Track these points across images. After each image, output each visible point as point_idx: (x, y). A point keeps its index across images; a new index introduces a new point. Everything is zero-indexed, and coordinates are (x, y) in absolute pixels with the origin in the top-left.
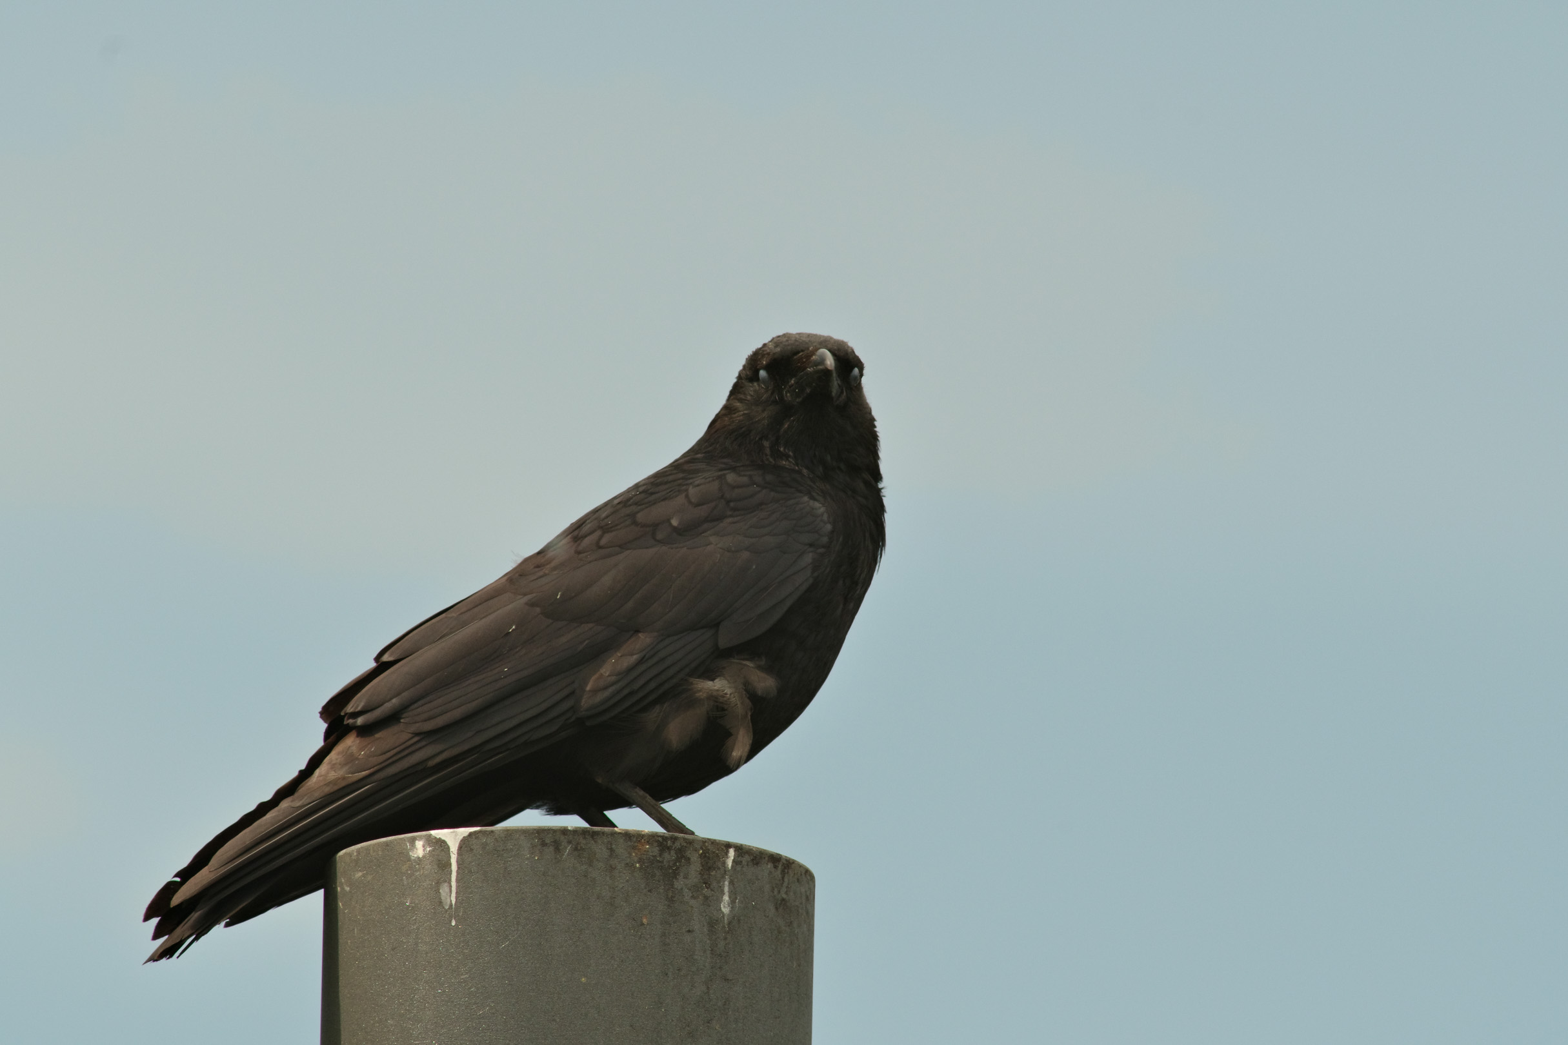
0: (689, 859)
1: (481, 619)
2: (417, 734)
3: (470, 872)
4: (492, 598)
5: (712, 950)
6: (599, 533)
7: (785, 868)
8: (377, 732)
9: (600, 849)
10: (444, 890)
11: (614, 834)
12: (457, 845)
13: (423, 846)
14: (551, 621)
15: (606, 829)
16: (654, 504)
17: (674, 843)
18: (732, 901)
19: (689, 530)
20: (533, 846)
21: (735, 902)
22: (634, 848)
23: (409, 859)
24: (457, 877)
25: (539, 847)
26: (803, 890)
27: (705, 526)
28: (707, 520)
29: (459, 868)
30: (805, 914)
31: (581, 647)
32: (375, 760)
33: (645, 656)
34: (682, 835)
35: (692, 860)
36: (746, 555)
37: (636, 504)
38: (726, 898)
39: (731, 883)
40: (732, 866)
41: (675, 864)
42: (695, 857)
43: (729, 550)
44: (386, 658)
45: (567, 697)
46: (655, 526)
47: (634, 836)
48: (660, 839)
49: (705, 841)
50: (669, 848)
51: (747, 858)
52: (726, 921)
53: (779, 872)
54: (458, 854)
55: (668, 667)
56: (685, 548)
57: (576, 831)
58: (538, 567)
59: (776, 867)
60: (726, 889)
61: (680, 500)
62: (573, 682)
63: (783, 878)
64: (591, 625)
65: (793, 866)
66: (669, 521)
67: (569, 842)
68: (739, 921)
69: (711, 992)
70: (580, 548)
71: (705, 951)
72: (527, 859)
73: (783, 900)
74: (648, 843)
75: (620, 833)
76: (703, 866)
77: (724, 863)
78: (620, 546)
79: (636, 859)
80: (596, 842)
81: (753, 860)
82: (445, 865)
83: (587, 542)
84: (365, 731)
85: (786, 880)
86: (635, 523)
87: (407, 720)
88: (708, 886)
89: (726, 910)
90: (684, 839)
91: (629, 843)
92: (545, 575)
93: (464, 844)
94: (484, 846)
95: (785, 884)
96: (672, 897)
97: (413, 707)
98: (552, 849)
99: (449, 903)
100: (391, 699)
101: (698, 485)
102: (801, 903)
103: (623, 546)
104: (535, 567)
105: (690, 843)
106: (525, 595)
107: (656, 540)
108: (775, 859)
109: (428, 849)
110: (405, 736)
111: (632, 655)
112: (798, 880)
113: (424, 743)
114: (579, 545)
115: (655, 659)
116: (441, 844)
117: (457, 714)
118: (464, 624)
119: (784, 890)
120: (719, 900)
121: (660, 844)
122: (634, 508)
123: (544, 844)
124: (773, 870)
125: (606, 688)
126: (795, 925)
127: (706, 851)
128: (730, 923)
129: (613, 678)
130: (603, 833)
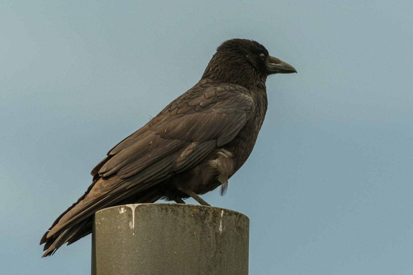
0: (209, 214)
1: (141, 140)
2: (122, 179)
3: (139, 218)
4: (144, 132)
5: (216, 243)
6: (177, 109)
7: (240, 217)
8: (110, 178)
9: (180, 211)
10: (130, 224)
11: (184, 206)
12: (134, 209)
13: (124, 210)
14: (163, 139)
15: (182, 204)
16: (194, 98)
17: (204, 208)
18: (223, 227)
19: (206, 107)
20: (159, 210)
21: (224, 228)
22: (191, 210)
23: (119, 214)
24: (134, 219)
25: (161, 210)
26: (246, 224)
27: (211, 105)
28: (211, 103)
29: (135, 217)
30: (246, 231)
31: (173, 148)
32: (109, 188)
33: (194, 150)
34: (206, 206)
35: (210, 214)
36: (224, 115)
37: (188, 99)
38: (221, 226)
39: (222, 221)
40: (223, 216)
41: (204, 215)
42: (211, 213)
43: (219, 114)
44: (111, 153)
45: (170, 164)
46: (195, 106)
47: (191, 206)
48: (200, 207)
49: (214, 208)
50: (202, 210)
51: (227, 213)
52: (221, 234)
53: (238, 218)
54: (135, 212)
55: (202, 153)
56: (205, 113)
57: (172, 205)
58: (158, 121)
59: (237, 216)
60: (221, 223)
61: (203, 96)
62: (171, 160)
63: (239, 220)
64: (176, 140)
65: (242, 216)
66: (199, 104)
67: (170, 208)
68: (225, 233)
69: (216, 256)
70: (171, 114)
71: (214, 243)
72: (157, 214)
73: (239, 227)
74: (196, 208)
75: (187, 205)
76: (213, 216)
77: (220, 215)
78: (184, 113)
79: (192, 214)
80: (179, 208)
81: (229, 214)
82: (130, 216)
83: (173, 112)
84: (106, 178)
85: (240, 220)
86: (188, 105)
87: (119, 174)
88: (215, 222)
89: (221, 230)
90: (207, 207)
91: (190, 209)
92: (161, 124)
93: (137, 209)
94: (143, 209)
95: (240, 221)
96: (204, 226)
97: (121, 170)
98: (165, 210)
99: (132, 228)
100: (114, 168)
101: (208, 92)
102: (245, 228)
103: (185, 113)
104: (157, 121)
105: (209, 208)
106: (154, 131)
107: (195, 111)
108: (236, 214)
109: (125, 211)
110: (118, 180)
111: (190, 150)
112: (244, 220)
113: (124, 182)
114: (171, 113)
115: (198, 151)
116: (129, 209)
117: (135, 172)
118: (135, 142)
119: (239, 224)
120: (219, 227)
121: (200, 209)
122: (187, 100)
123: (162, 209)
124: (236, 217)
125: (182, 161)
126: (243, 235)
127: (214, 211)
128: (222, 234)
129: (184, 158)
130: (181, 205)
